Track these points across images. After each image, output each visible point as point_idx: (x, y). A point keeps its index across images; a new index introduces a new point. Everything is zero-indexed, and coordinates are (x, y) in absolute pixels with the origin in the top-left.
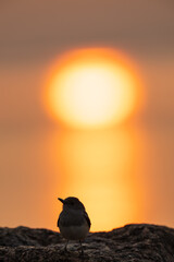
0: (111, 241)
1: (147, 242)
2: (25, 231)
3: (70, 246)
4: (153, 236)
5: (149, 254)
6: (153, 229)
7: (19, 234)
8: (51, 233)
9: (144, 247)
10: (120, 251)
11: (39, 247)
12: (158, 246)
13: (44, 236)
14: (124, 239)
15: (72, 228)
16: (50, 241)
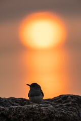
0: (53, 103)
1: (70, 103)
2: (13, 99)
3: (34, 106)
4: (73, 100)
5: (71, 109)
6: (72, 97)
7: (10, 101)
8: (25, 100)
9: (69, 105)
10: (57, 107)
11: (20, 106)
12: (75, 105)
13: (22, 101)
14: (59, 102)
15: (35, 97)
16: (25, 104)
